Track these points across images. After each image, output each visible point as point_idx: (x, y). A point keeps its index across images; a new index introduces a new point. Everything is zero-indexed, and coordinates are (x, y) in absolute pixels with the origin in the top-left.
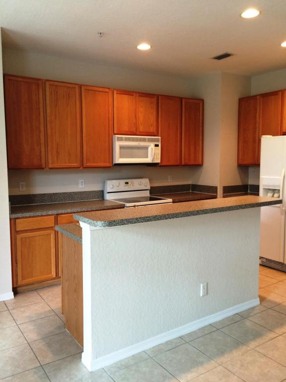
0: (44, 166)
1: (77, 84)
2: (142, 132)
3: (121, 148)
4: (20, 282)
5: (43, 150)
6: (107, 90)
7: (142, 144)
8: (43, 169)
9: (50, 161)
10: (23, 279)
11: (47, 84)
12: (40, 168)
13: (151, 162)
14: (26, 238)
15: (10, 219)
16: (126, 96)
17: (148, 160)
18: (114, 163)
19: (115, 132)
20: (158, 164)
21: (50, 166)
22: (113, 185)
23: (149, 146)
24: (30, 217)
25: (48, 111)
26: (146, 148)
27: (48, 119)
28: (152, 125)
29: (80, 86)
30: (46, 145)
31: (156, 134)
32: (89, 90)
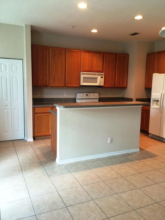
0: (48, 85)
1: (64, 48)
2: (95, 71)
3: (84, 78)
4: (36, 135)
5: (48, 78)
6: (78, 51)
7: (94, 76)
8: (47, 87)
9: (51, 83)
10: (37, 133)
11: (51, 48)
12: (46, 86)
13: (99, 85)
14: (39, 116)
15: (33, 108)
16: (88, 53)
17: (97, 84)
18: (80, 85)
19: (82, 71)
20: (102, 86)
21: (51, 86)
22: (80, 96)
23: (98, 77)
24: (41, 107)
25: (51, 61)
26: (97, 78)
27: (50, 64)
28: (100, 68)
29: (65, 49)
30: (49, 76)
31: (102, 72)
32: (69, 51)
